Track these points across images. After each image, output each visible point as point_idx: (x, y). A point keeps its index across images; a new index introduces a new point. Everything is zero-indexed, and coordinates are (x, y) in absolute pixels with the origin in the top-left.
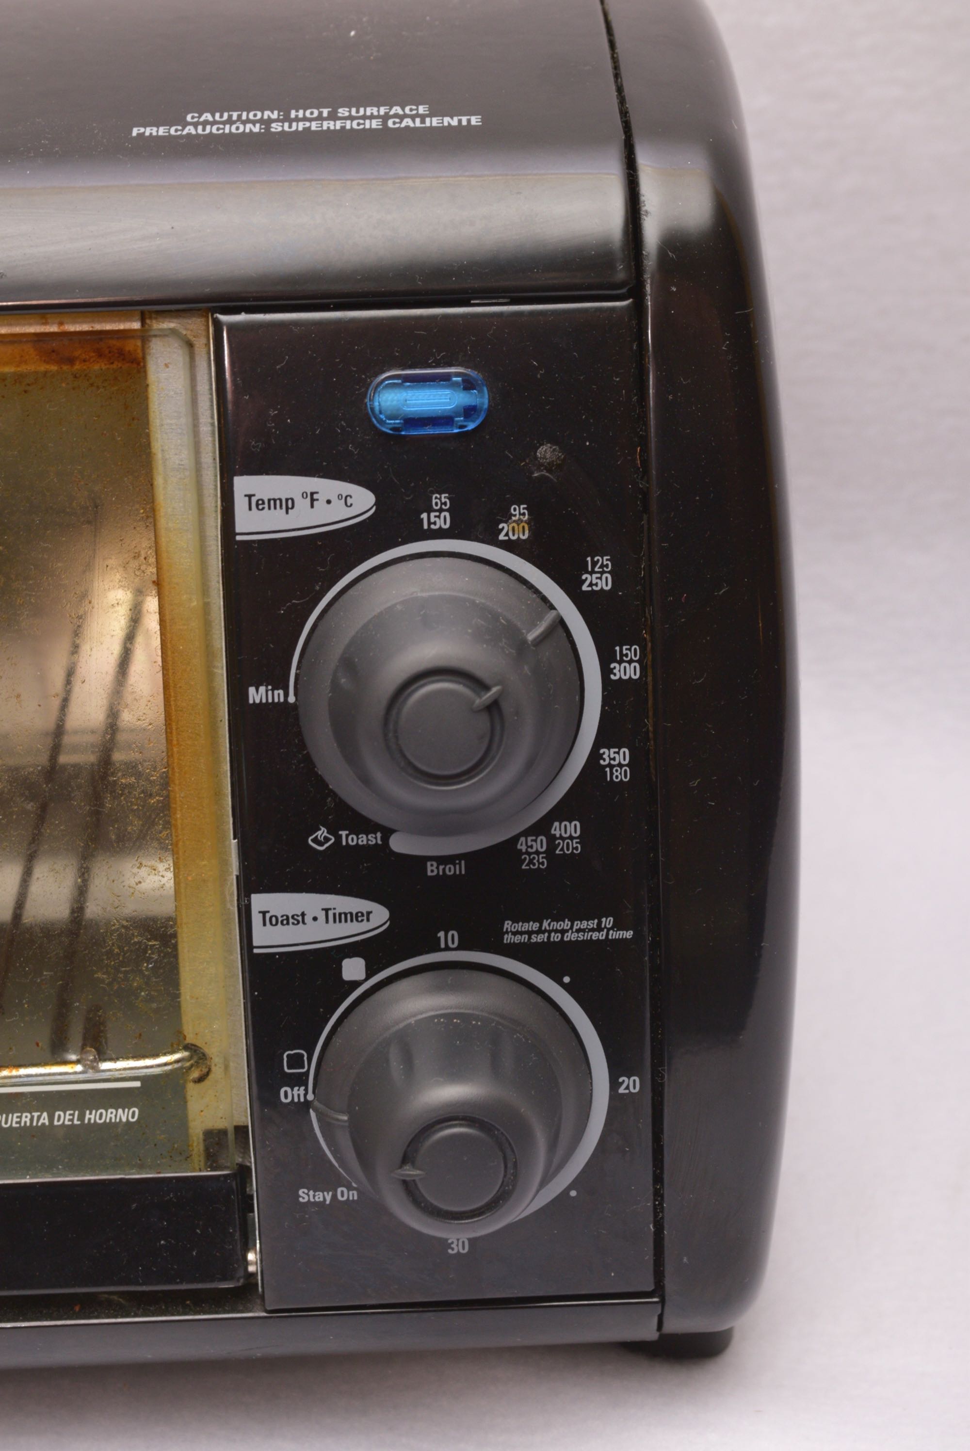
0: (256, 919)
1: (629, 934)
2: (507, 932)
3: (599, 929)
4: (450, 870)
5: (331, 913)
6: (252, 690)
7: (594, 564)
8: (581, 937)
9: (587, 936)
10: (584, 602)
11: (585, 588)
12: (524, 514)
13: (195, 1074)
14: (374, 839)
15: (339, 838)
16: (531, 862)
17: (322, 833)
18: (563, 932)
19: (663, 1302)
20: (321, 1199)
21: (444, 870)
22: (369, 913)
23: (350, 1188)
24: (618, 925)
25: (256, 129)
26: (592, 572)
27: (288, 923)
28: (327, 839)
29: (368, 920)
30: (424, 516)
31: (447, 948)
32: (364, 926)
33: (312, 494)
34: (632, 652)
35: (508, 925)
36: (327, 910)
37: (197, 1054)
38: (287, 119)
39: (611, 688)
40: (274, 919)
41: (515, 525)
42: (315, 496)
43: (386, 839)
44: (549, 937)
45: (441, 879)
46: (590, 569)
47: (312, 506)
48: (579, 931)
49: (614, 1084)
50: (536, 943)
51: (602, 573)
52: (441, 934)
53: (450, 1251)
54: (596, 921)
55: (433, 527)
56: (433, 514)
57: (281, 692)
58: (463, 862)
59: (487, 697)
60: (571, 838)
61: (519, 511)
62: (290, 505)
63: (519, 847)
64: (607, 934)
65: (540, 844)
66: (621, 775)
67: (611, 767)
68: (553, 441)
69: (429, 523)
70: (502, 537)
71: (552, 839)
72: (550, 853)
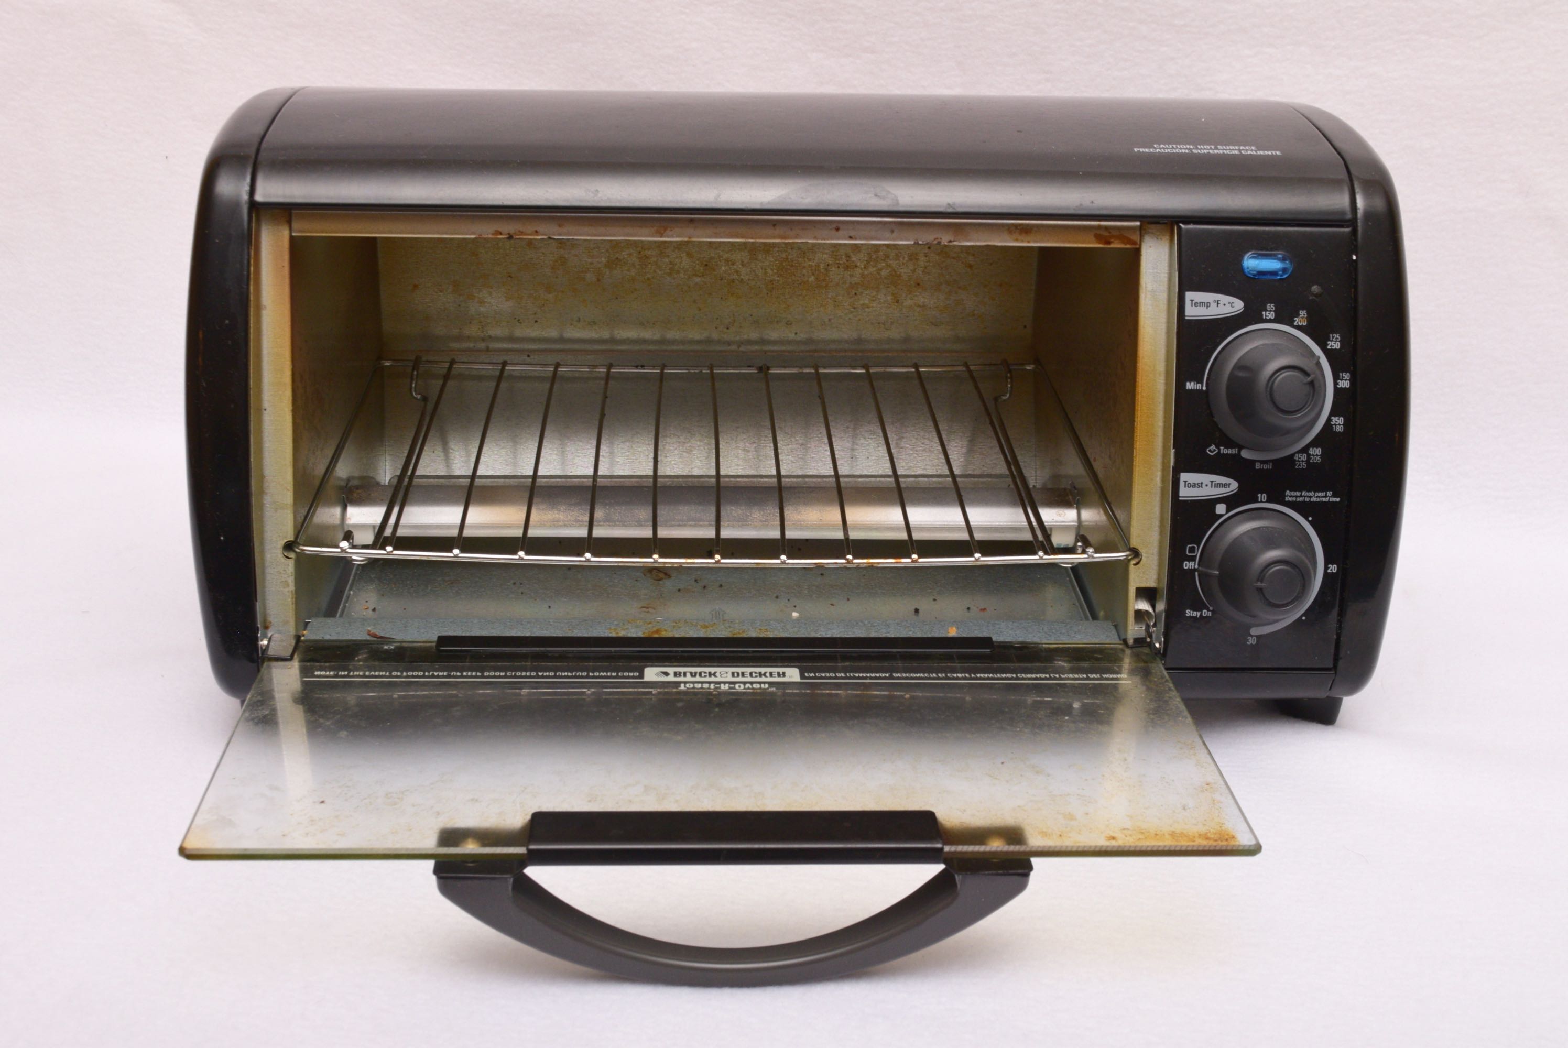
0: (1182, 484)
1: (1338, 500)
2: (1287, 496)
3: (1326, 496)
4: (1265, 467)
5: (1213, 483)
6: (1188, 383)
7: (1333, 337)
8: (1318, 500)
9: (1320, 499)
10: (1329, 354)
11: (1329, 347)
12: (1305, 315)
13: (1133, 562)
14: (1233, 451)
15: (1219, 450)
16: (1299, 465)
17: (1213, 447)
18: (1310, 497)
19: (1336, 673)
20: (1196, 615)
21: (1263, 466)
22: (1230, 484)
23: (1208, 610)
24: (1334, 496)
25: (1187, 151)
26: (1332, 341)
27: (1195, 487)
28: (1215, 450)
29: (1229, 487)
30: (1264, 313)
31: (1261, 502)
32: (1227, 490)
33: (1218, 301)
34: (1347, 376)
35: (1288, 493)
36: (1212, 482)
37: (1136, 553)
38: (1197, 148)
39: (1337, 391)
40: (1189, 485)
41: (1301, 319)
42: (1219, 302)
43: (1239, 451)
44: (1304, 499)
45: (1262, 470)
46: (1331, 339)
47: (1218, 306)
48: (1317, 497)
49: (1326, 568)
50: (1299, 501)
51: (1336, 341)
52: (1259, 495)
53: (1248, 643)
54: (1325, 493)
55: (1267, 318)
56: (1267, 312)
57: (1200, 385)
58: (1271, 464)
59: (1309, 379)
60: (1317, 455)
61: (1303, 313)
62: (1208, 305)
63: (1295, 458)
64: (1329, 499)
65: (1304, 457)
66: (1339, 429)
67: (1335, 425)
68: (1317, 284)
69: (1266, 316)
70: (1295, 324)
71: (1309, 455)
72: (1308, 461)
